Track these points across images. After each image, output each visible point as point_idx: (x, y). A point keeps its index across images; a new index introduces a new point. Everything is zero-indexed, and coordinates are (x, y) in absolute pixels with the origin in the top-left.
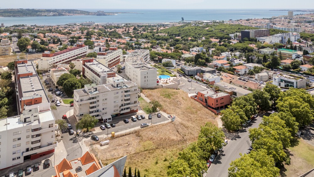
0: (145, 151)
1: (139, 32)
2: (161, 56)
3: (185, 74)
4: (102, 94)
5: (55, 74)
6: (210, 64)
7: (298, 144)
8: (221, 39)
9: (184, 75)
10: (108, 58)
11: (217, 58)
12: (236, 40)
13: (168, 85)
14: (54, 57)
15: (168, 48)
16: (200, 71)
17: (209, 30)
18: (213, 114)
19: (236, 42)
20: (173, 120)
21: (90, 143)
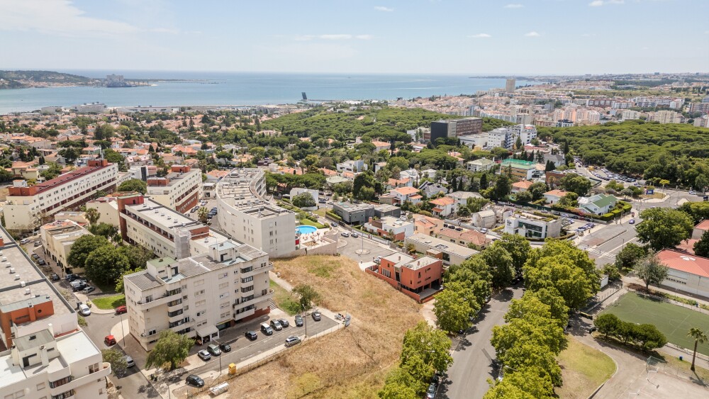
0: (305, 395)
1: (217, 127)
2: (285, 182)
3: (343, 220)
4: (193, 280)
5: (56, 238)
6: (384, 196)
7: (567, 346)
8: (392, 140)
9: (342, 222)
10: (174, 192)
11: (396, 184)
12: (419, 143)
13: (317, 246)
14: (41, 195)
15: (291, 165)
16: (373, 213)
17: (366, 122)
18: (415, 303)
19: (422, 148)
20: (348, 323)
21: (186, 394)
